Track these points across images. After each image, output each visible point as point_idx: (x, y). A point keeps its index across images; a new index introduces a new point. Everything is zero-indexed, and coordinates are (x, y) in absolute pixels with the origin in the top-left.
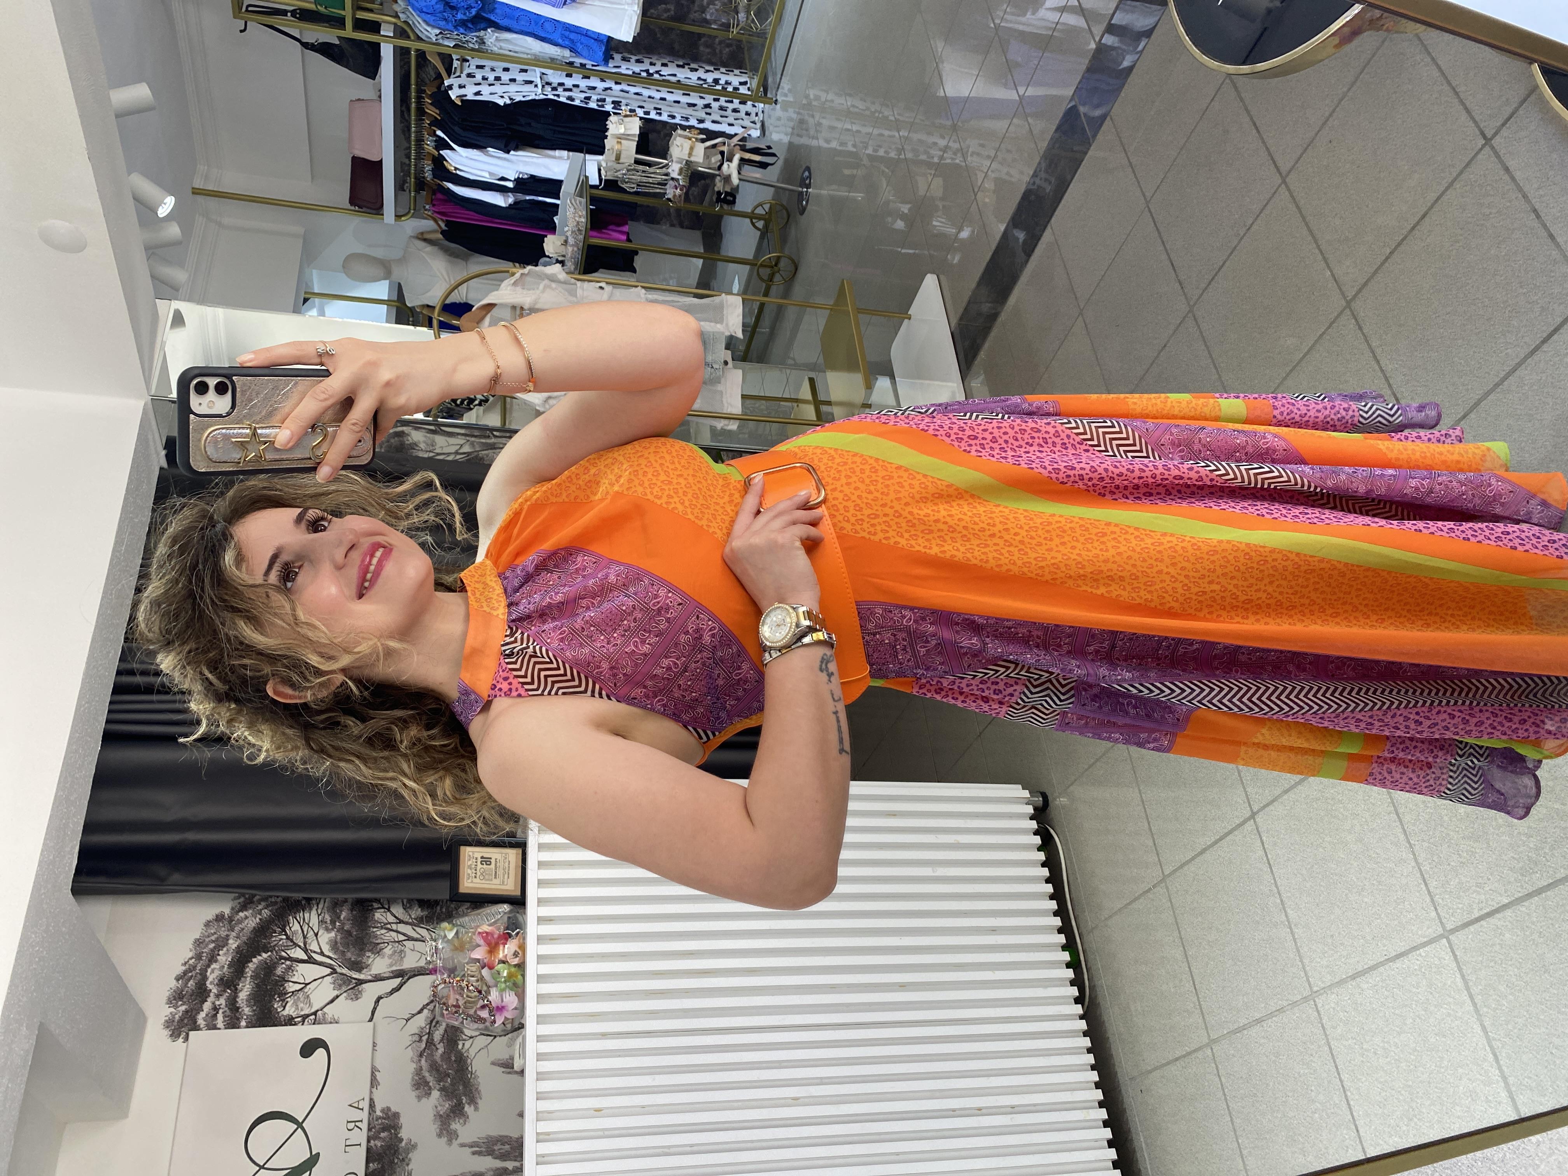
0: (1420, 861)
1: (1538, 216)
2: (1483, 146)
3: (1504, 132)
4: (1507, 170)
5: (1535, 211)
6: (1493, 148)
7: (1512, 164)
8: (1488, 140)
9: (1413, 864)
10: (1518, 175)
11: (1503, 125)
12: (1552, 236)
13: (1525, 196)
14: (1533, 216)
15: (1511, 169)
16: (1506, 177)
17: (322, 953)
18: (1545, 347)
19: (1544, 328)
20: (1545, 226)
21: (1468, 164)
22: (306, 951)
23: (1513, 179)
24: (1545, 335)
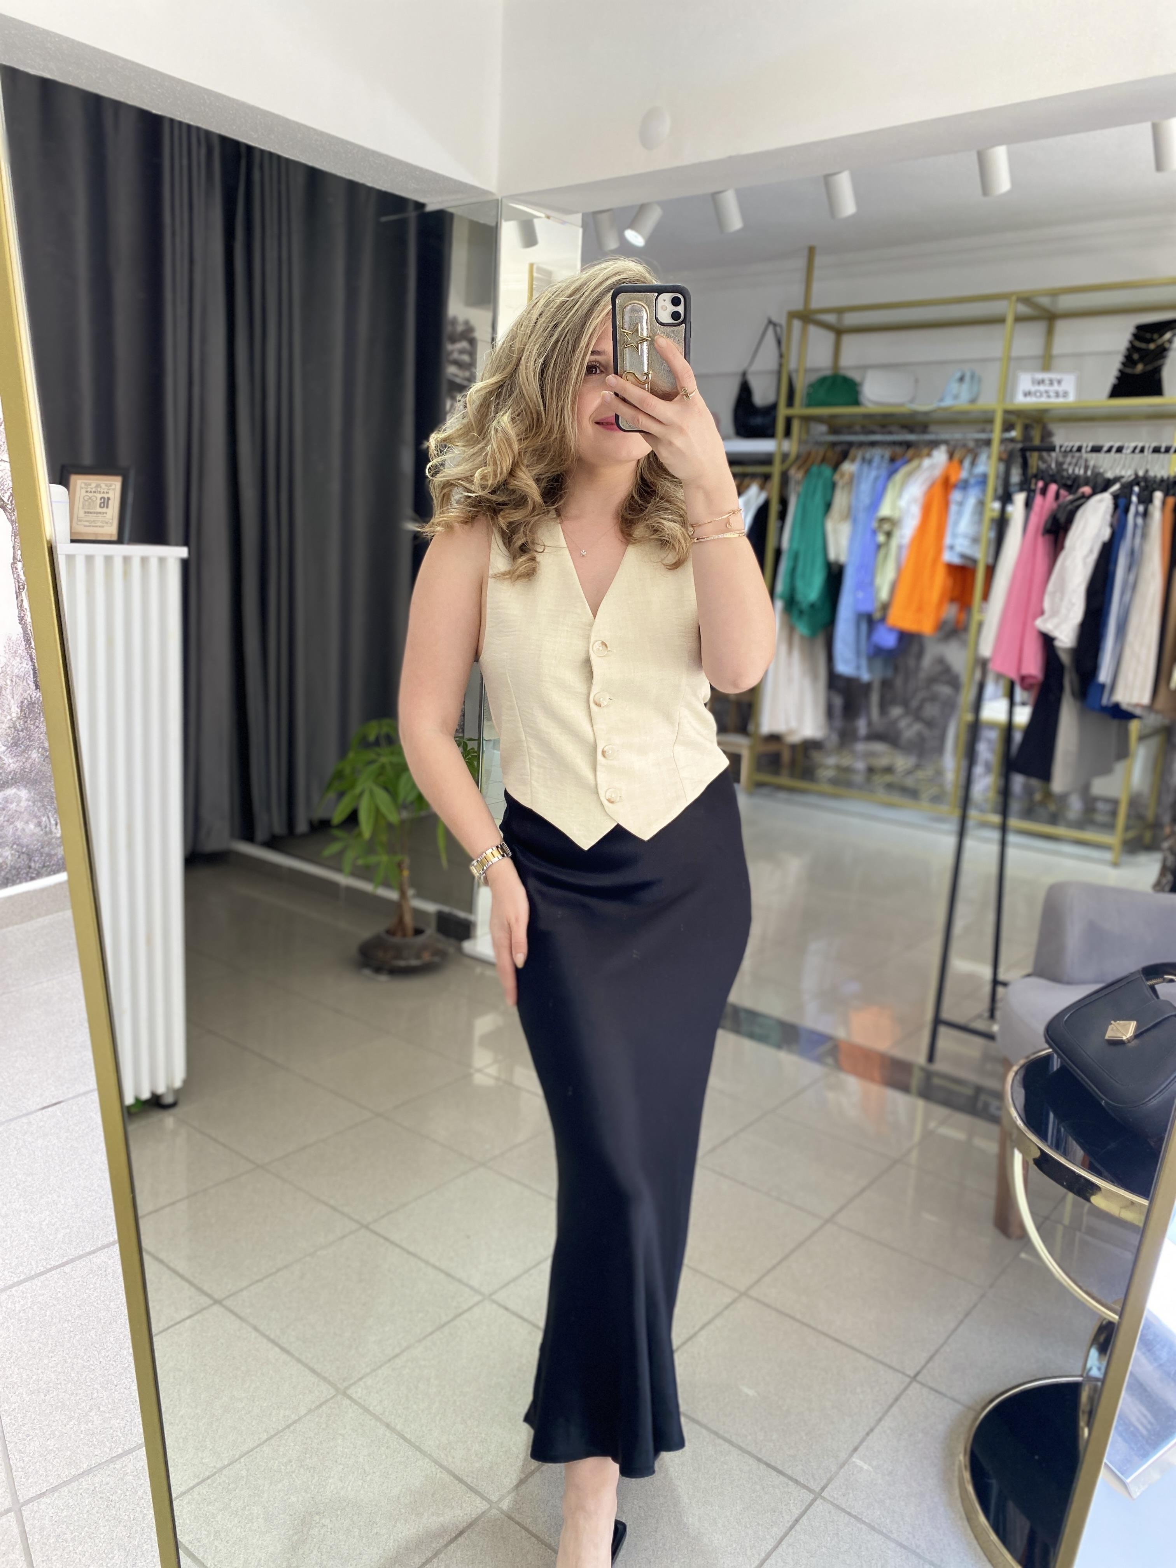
0: (224, 1472)
1: (868, 1434)
2: (909, 1376)
3: (925, 1391)
4: (897, 1399)
5: (872, 1430)
6: (910, 1384)
8: (914, 1378)
9: (218, 1466)
11: (931, 1388)
12: (855, 1449)
13: (880, 1420)
14: (867, 1429)
16: (890, 1401)
18: (762, 1467)
19: (779, 1462)
21: (890, 1367)
23: (891, 1406)
24: (773, 1464)
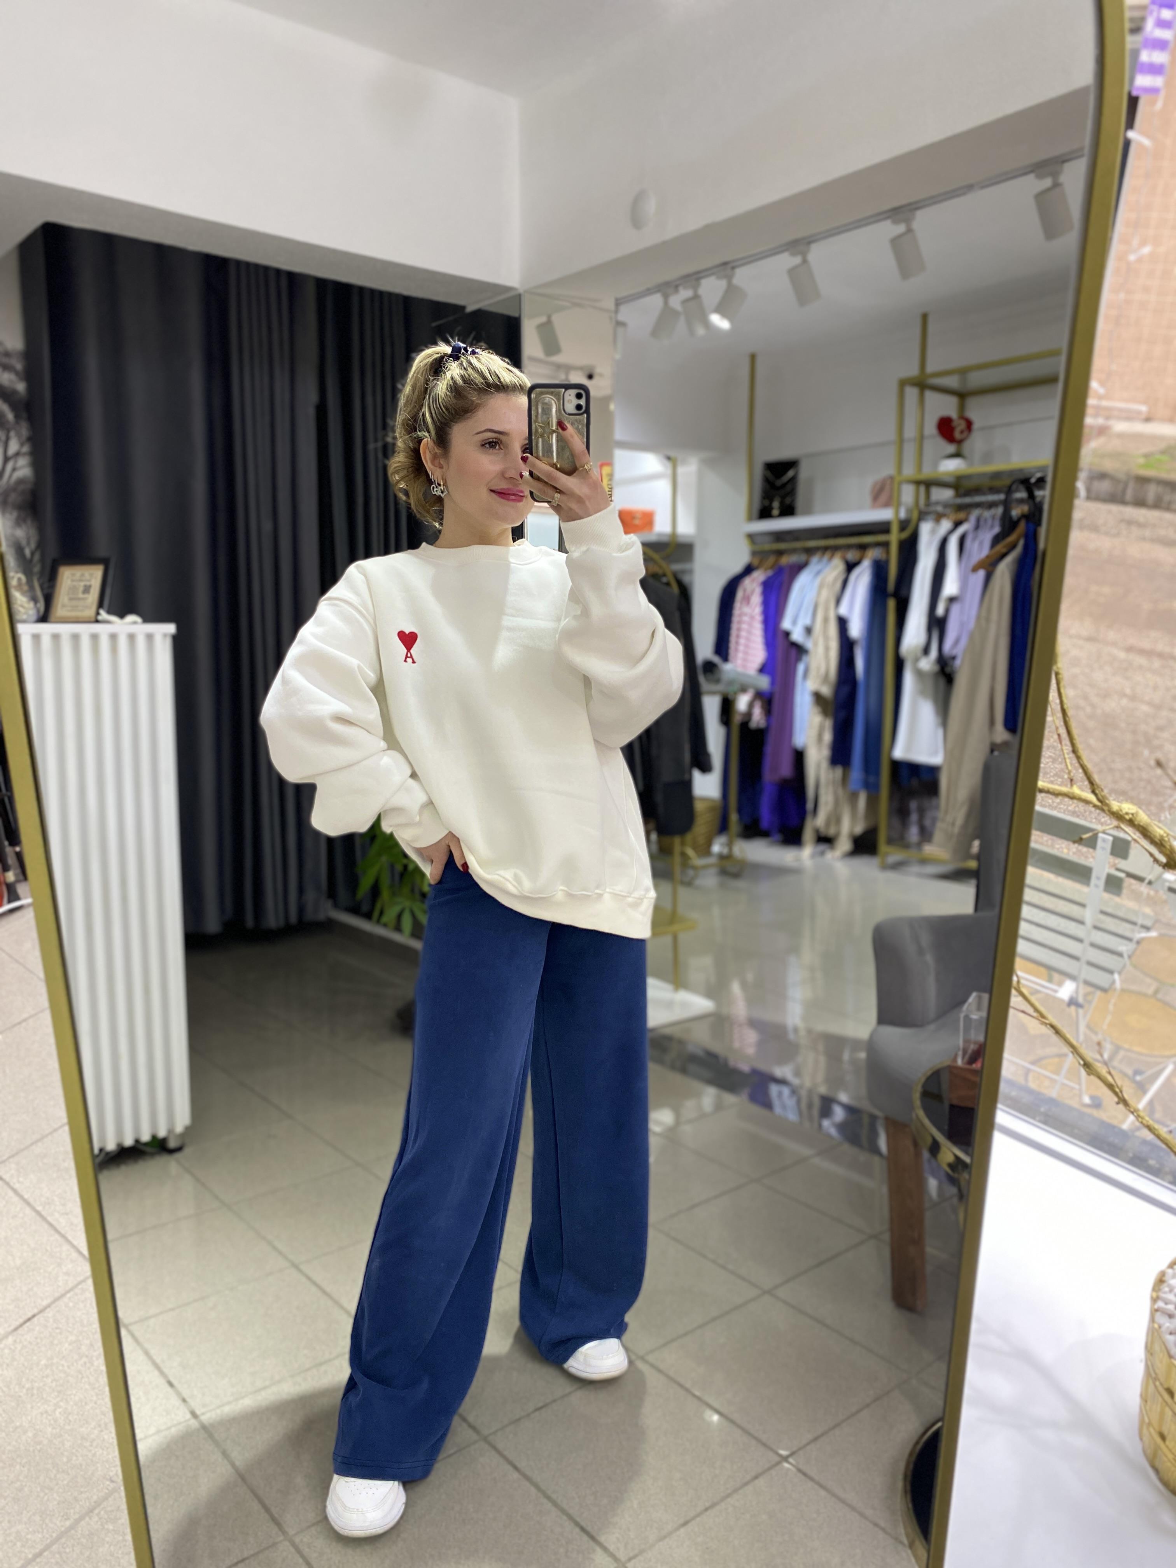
3: (792, 1472)
5: (713, 1506)
6: (778, 1463)
7: (761, 1482)
10: (749, 1488)
14: (708, 1505)
15: (757, 1481)
17: (14, 469)
20: (698, 1515)
22: (17, 454)
